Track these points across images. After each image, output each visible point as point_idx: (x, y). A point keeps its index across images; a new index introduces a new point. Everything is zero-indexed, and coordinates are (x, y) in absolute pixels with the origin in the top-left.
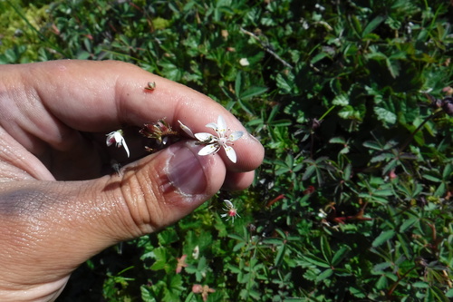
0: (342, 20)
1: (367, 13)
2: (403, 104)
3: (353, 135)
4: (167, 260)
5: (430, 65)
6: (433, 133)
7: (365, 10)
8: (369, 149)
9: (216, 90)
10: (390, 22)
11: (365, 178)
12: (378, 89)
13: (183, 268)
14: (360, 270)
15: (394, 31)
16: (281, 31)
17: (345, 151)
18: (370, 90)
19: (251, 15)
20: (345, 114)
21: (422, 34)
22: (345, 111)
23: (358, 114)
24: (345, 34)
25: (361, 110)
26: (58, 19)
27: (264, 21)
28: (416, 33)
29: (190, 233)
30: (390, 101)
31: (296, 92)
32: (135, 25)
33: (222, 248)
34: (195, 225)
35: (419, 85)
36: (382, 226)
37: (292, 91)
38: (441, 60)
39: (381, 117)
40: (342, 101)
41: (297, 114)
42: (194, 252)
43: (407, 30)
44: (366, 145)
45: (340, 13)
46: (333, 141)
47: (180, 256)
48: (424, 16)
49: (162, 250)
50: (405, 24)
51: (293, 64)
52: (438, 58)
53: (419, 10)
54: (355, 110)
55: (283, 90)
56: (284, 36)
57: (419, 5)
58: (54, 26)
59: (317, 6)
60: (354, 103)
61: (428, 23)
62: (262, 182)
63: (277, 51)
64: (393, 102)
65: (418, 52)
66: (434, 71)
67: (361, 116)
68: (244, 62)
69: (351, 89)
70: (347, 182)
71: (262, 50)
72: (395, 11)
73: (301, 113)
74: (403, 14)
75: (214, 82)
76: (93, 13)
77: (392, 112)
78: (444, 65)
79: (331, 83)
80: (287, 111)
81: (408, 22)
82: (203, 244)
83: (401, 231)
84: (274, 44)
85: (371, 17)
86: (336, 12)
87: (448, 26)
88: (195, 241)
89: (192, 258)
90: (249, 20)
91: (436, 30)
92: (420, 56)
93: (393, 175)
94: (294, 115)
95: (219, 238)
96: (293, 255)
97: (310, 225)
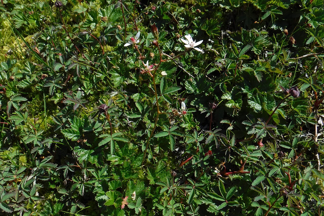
0: (225, 48)
1: (240, 45)
2: (265, 99)
3: (235, 118)
4: (115, 200)
5: (280, 75)
6: (285, 117)
7: (239, 43)
8: (246, 126)
9: (146, 90)
10: (254, 49)
11: (244, 145)
12: (250, 90)
13: (126, 205)
14: (244, 204)
15: (257, 56)
16: (187, 55)
17: (231, 128)
18: (245, 91)
19: (168, 45)
20: (229, 105)
21: (274, 58)
22: (229, 103)
23: (237, 105)
24: (227, 57)
25: (239, 103)
26: (39, 44)
27: (176, 48)
28: (270, 57)
29: (130, 182)
30: (257, 96)
31: (198, 92)
32: (92, 49)
33: (152, 192)
34: (134, 177)
35: (274, 87)
36: (257, 174)
37: (195, 91)
38: (286, 73)
39: (252, 106)
40: (227, 96)
41: (199, 106)
42: (133, 195)
43: (265, 55)
44: (244, 123)
45: (223, 45)
46: (222, 122)
47: (124, 197)
48: (274, 47)
49: (112, 193)
50: (263, 52)
51: (195, 76)
52: (284, 72)
53: (271, 43)
54: (236, 103)
55: (189, 91)
56: (189, 58)
57: (271, 41)
58: (36, 48)
59: (209, 40)
60: (235, 98)
61: (277, 51)
62: (177, 150)
63: (185, 67)
64: (259, 97)
65: (273, 68)
66: (282, 80)
67: (240, 106)
68: (164, 73)
69: (233, 90)
70: (233, 147)
71: (175, 66)
72: (257, 43)
73: (201, 105)
74: (262, 45)
75: (145, 84)
76: (64, 40)
77: (259, 104)
78: (289, 77)
79: (220, 86)
80: (192, 104)
81: (265, 51)
82: (139, 190)
83: (269, 176)
84: (183, 62)
85: (242, 47)
86: (222, 44)
87: (289, 52)
88: (133, 188)
89: (132, 199)
90: (166, 48)
91: (282, 55)
92: (274, 69)
93: (261, 144)
94: (197, 106)
95: (150, 185)
96: (199, 197)
97: (209, 178)
